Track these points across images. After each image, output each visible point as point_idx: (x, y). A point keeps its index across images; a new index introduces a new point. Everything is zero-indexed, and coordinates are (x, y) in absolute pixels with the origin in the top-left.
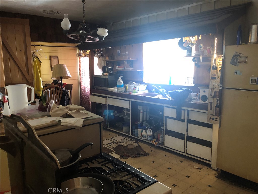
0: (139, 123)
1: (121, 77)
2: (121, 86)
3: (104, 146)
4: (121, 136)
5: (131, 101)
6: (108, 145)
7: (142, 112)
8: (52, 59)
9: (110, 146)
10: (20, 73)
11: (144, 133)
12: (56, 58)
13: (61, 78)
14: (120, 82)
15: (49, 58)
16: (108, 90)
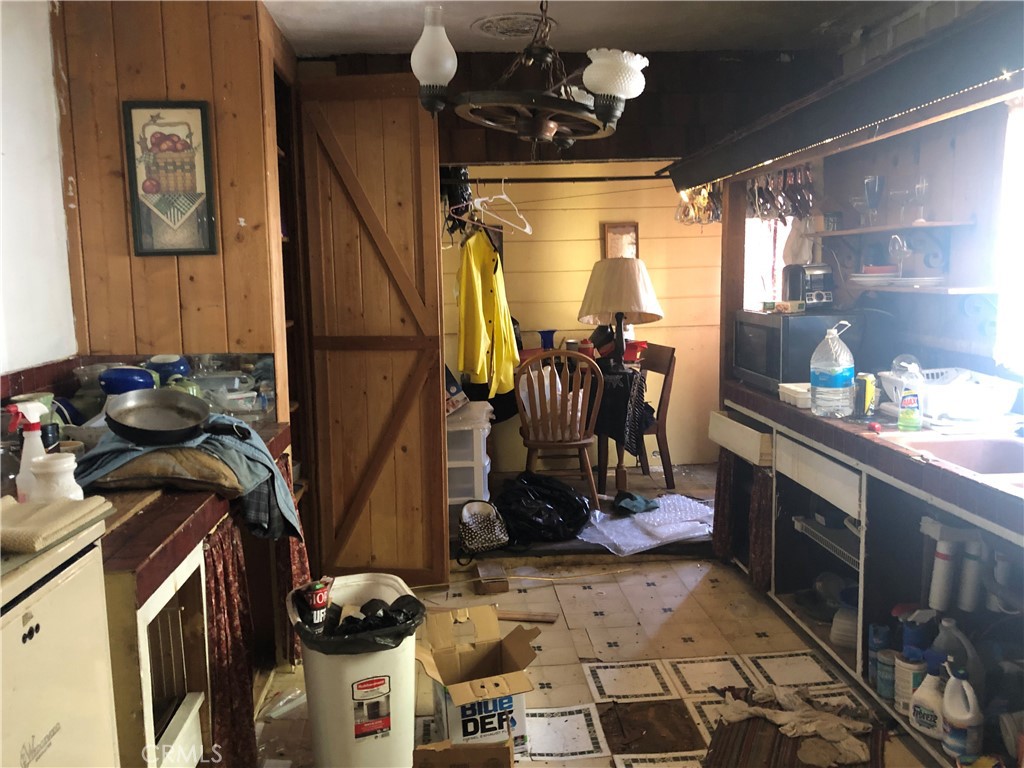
0: (918, 616)
1: (840, 328)
2: (830, 381)
3: (684, 693)
4: (818, 662)
5: (869, 477)
6: (700, 698)
7: (944, 557)
8: (610, 236)
9: (711, 703)
10: (394, 297)
11: (926, 693)
12: (628, 233)
13: (620, 318)
14: (830, 358)
15: (595, 233)
16: (778, 395)
